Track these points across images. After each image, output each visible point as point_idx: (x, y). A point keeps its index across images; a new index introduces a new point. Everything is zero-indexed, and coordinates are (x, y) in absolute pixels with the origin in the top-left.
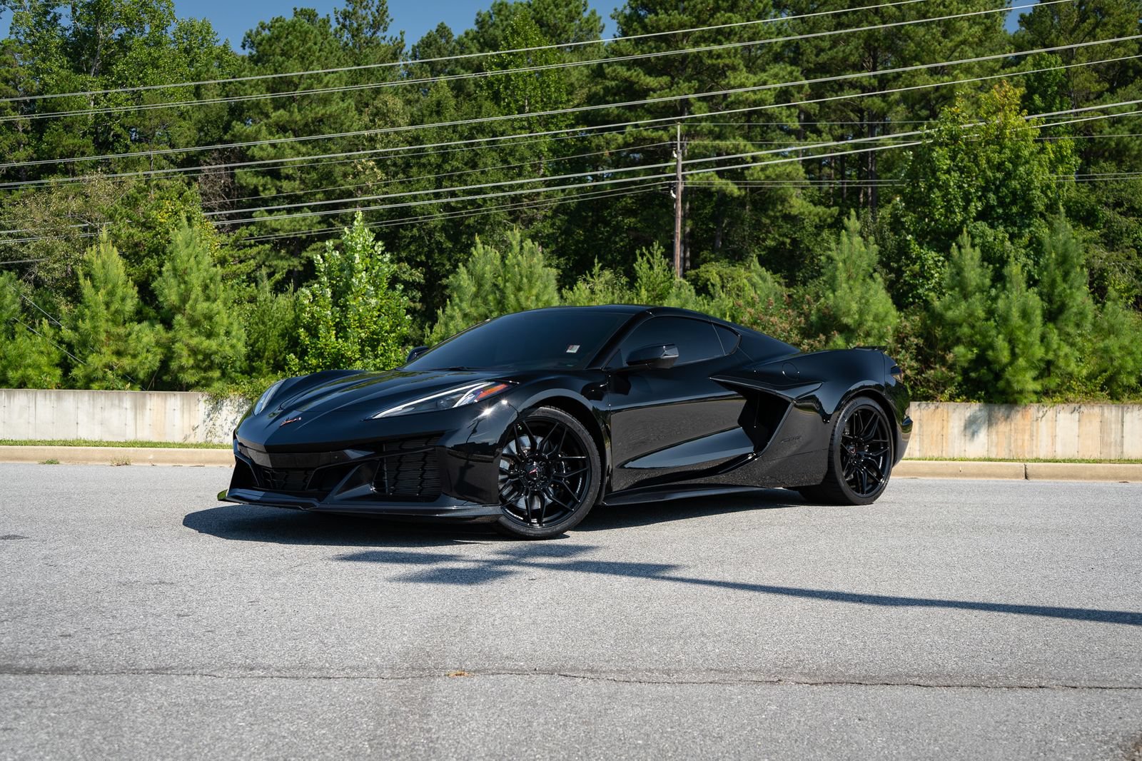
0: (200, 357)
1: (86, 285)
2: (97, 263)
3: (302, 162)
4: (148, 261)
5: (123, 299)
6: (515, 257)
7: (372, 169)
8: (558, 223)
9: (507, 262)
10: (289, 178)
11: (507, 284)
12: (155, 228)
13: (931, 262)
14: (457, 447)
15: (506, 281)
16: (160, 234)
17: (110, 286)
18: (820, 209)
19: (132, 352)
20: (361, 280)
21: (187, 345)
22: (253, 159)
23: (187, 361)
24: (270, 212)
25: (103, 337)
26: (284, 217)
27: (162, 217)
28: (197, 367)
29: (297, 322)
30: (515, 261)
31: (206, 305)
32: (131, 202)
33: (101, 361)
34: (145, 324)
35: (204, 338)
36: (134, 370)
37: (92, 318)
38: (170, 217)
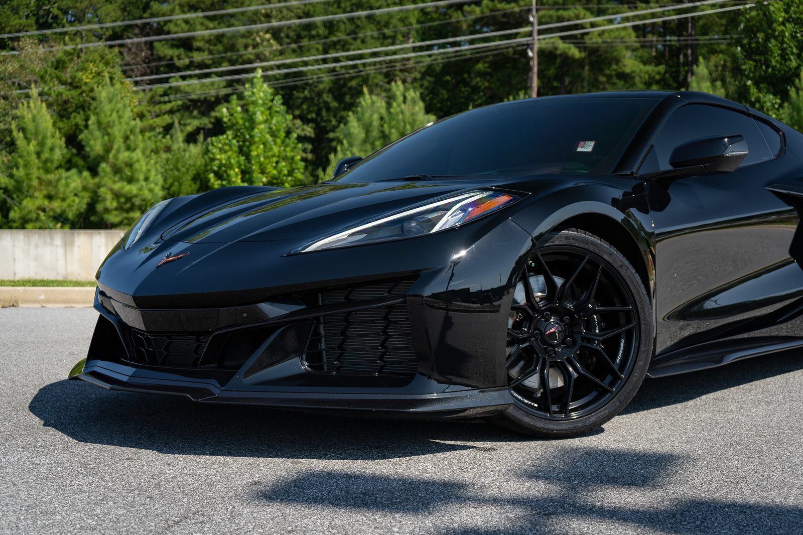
0: (122, 200)
1: (19, 136)
2: (29, 116)
3: (211, 35)
4: (75, 118)
5: (52, 149)
6: (399, 106)
7: (268, 41)
8: (426, 83)
9: (392, 110)
10: (199, 49)
11: (393, 130)
12: (80, 87)
13: (769, 104)
14: (435, 296)
15: (391, 128)
16: (85, 92)
17: (40, 138)
18: (650, 68)
19: (61, 196)
20: (261, 130)
21: (111, 190)
22: (169, 33)
23: (111, 203)
24: (184, 78)
25: (35, 183)
26: (195, 81)
27: (87, 78)
28: (120, 208)
29: (207, 168)
30: (398, 110)
31: (126, 154)
32: (59, 65)
33: (34, 204)
34: (74, 171)
35: (125, 184)
36: (63, 212)
37: (25, 166)
38: (94, 77)
